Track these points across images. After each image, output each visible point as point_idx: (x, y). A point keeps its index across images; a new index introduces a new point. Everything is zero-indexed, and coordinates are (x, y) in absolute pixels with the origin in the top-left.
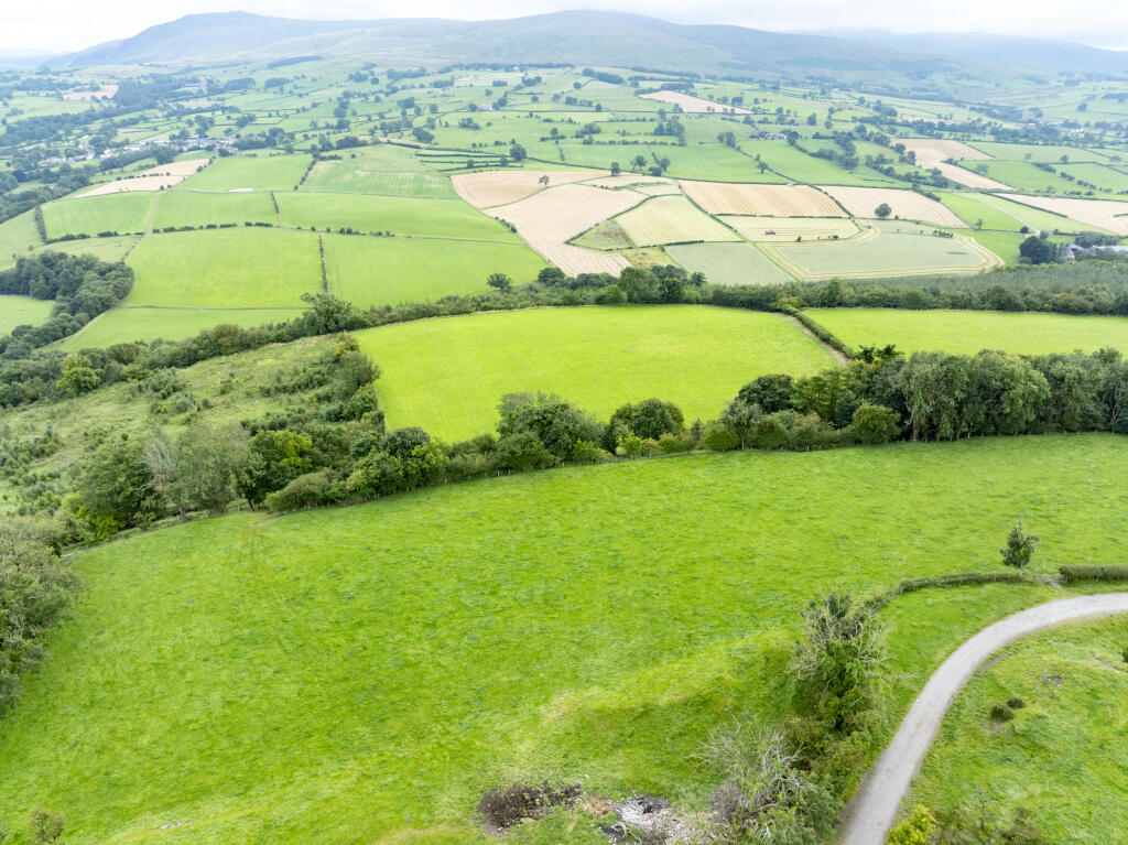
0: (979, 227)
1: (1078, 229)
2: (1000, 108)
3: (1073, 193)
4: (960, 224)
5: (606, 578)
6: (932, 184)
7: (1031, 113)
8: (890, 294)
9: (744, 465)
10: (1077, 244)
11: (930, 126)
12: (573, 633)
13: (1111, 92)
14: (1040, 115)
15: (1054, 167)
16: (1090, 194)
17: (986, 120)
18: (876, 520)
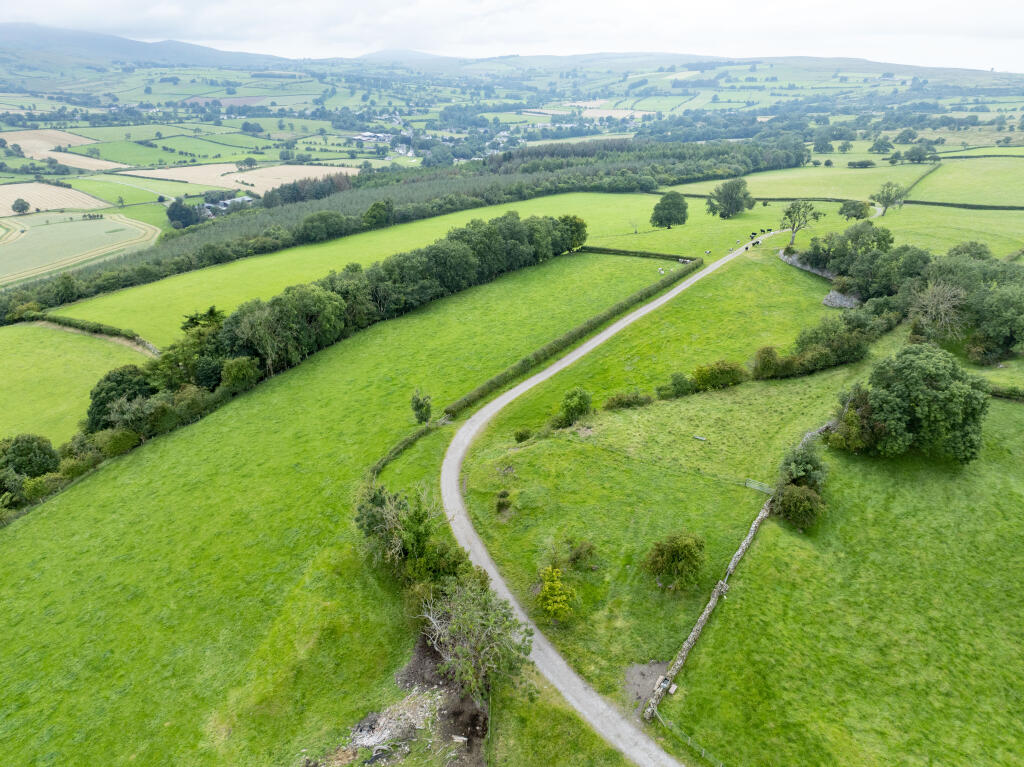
0: (121, 204)
1: (203, 191)
2: (77, 96)
3: (180, 162)
4: (102, 205)
5: (136, 611)
6: (54, 173)
7: (106, 98)
8: (122, 275)
9: (159, 454)
10: (207, 202)
11: (19, 117)
12: (156, 672)
13: (165, 76)
14: (116, 99)
15: (154, 142)
16: (194, 161)
17: (70, 108)
18: (307, 442)
